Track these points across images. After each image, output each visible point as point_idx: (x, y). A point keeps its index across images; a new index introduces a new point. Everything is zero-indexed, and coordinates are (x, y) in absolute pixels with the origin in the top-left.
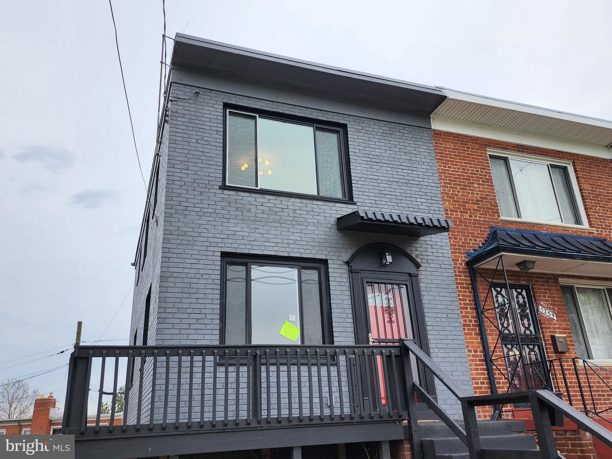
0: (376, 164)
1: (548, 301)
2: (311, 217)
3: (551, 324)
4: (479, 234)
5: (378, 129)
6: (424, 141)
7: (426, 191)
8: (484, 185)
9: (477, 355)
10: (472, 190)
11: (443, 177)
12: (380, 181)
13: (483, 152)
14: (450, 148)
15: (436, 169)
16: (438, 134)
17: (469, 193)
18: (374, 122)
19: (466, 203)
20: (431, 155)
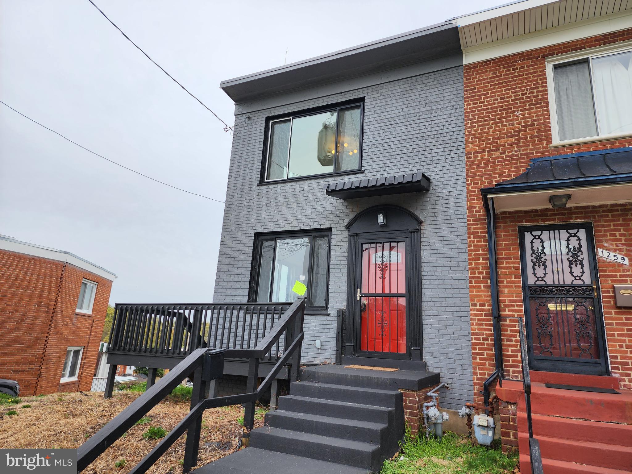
0: (390, 127)
1: (619, 240)
3: (618, 271)
4: (513, 171)
5: (396, 89)
6: (452, 82)
7: (445, 138)
8: (532, 109)
9: (483, 309)
10: (512, 120)
11: (471, 117)
12: (392, 143)
13: (539, 66)
14: (487, 79)
15: (463, 109)
16: (471, 68)
17: (506, 125)
18: (394, 84)
19: (499, 138)
20: (459, 95)
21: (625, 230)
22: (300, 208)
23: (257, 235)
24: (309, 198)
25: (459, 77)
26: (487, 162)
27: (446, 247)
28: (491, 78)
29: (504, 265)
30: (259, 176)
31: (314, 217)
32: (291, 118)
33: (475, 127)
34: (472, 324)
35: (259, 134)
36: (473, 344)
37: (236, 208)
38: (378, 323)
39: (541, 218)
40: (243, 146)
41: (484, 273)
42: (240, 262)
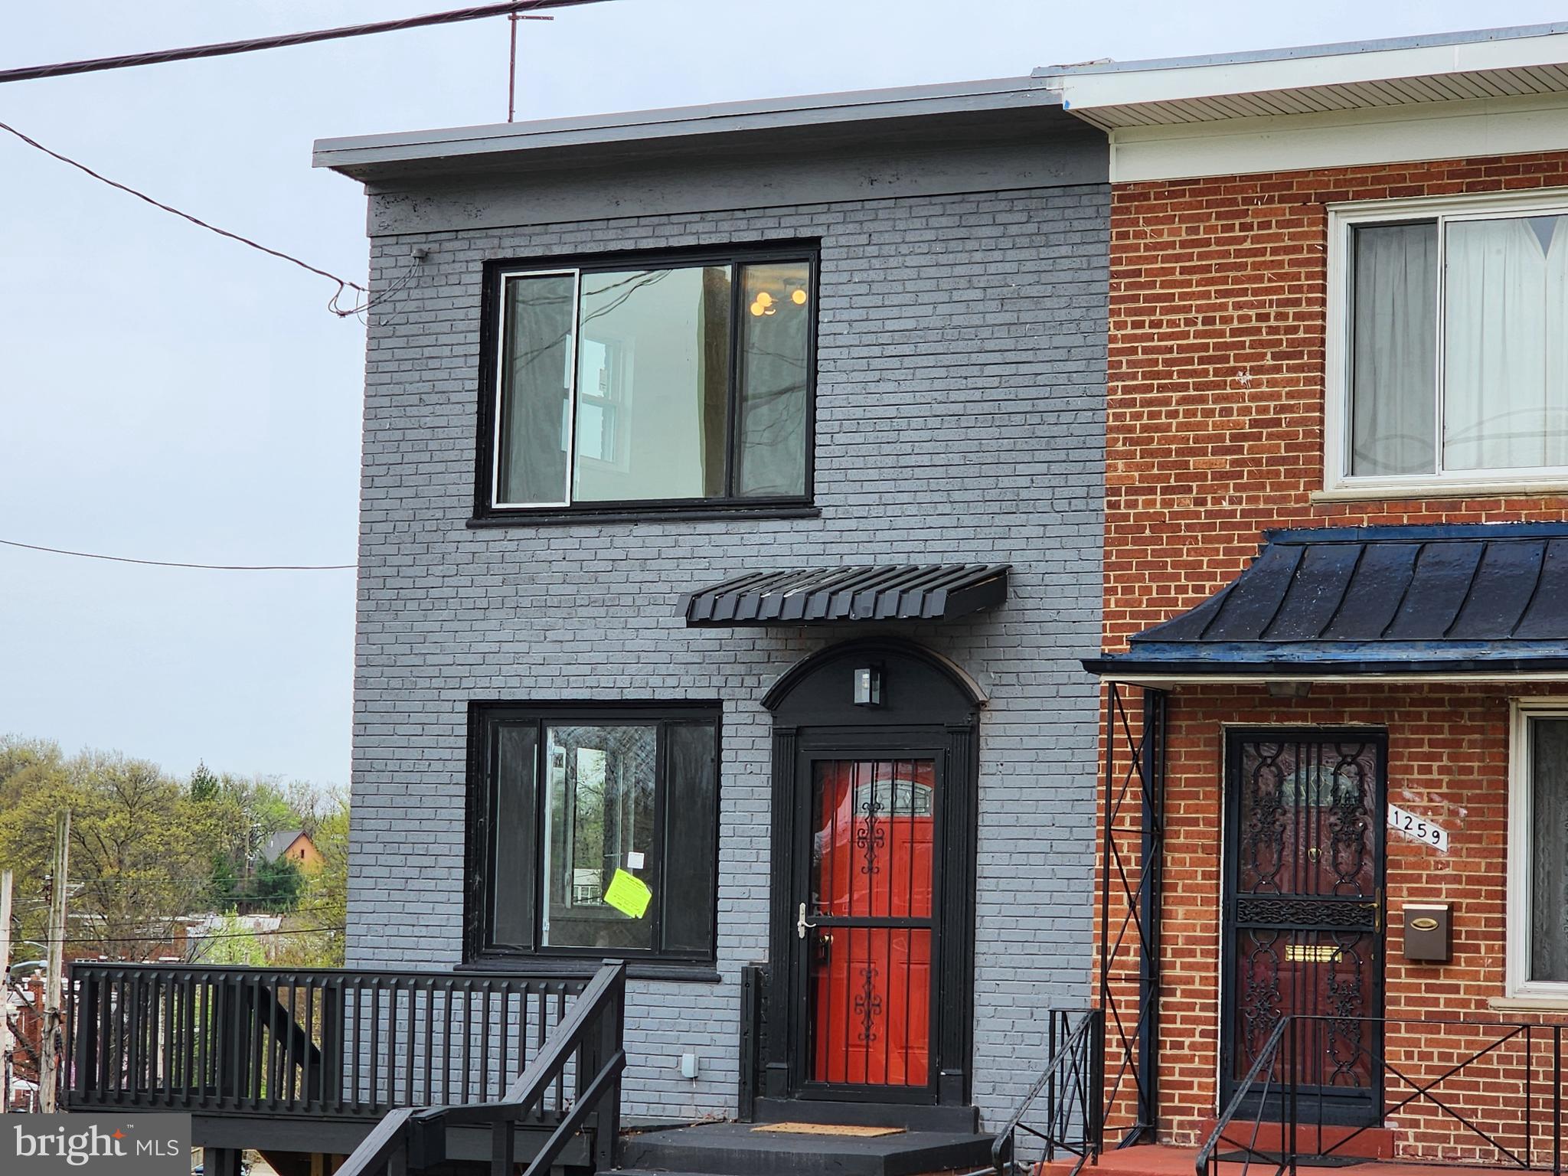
1: (1438, 784)
3: (1426, 867)
4: (1220, 563)
5: (918, 231)
6: (1076, 238)
8: (1277, 369)
9: (1124, 961)
10: (1226, 398)
11: (1124, 369)
12: (903, 423)
13: (1306, 229)
14: (1172, 245)
15: (1103, 339)
16: (1132, 198)
17: (1209, 413)
18: (911, 207)
19: (1192, 452)
20: (1096, 288)
21: (1451, 758)
22: (616, 623)
23: (477, 709)
24: (645, 587)
25: (1098, 224)
26: (1159, 525)
27: (1044, 781)
28: (1184, 244)
29: (1182, 840)
30: (471, 489)
31: (665, 657)
32: (577, 271)
33: (1132, 403)
35: (460, 326)
37: (399, 605)
38: (857, 1005)
39: (1274, 709)
40: (407, 365)
41: (1133, 861)
42: (428, 802)
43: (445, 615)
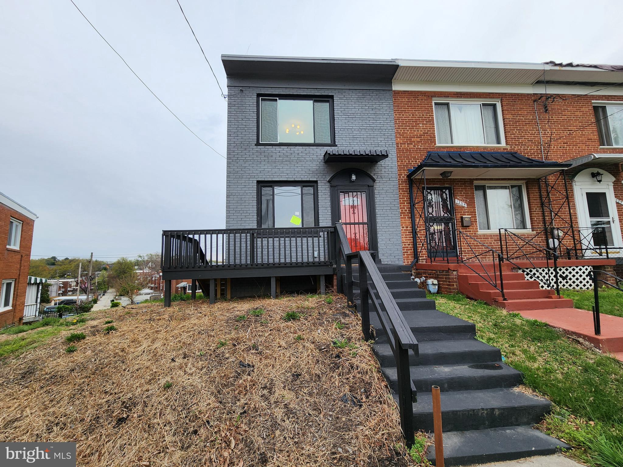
1: (463, 196)
2: (308, 157)
3: (463, 210)
4: (419, 157)
5: (354, 95)
6: (386, 99)
7: (385, 132)
8: (427, 124)
9: (407, 229)
10: (418, 128)
11: (398, 122)
12: (354, 130)
13: (429, 101)
14: (405, 102)
15: (393, 117)
16: (397, 93)
17: (415, 131)
18: (352, 91)
19: (412, 137)
20: (391, 108)
21: (465, 191)
22: (292, 165)
23: (258, 182)
24: (299, 159)
25: (390, 97)
26: (407, 150)
27: (388, 196)
28: (407, 102)
29: (417, 206)
30: (255, 138)
31: (305, 172)
32: (278, 98)
33: (400, 128)
34: (403, 238)
35: (252, 106)
36: (403, 247)
38: (353, 240)
39: (432, 183)
40: (238, 112)
41: (407, 211)
42: (247, 202)
43: (250, 163)
